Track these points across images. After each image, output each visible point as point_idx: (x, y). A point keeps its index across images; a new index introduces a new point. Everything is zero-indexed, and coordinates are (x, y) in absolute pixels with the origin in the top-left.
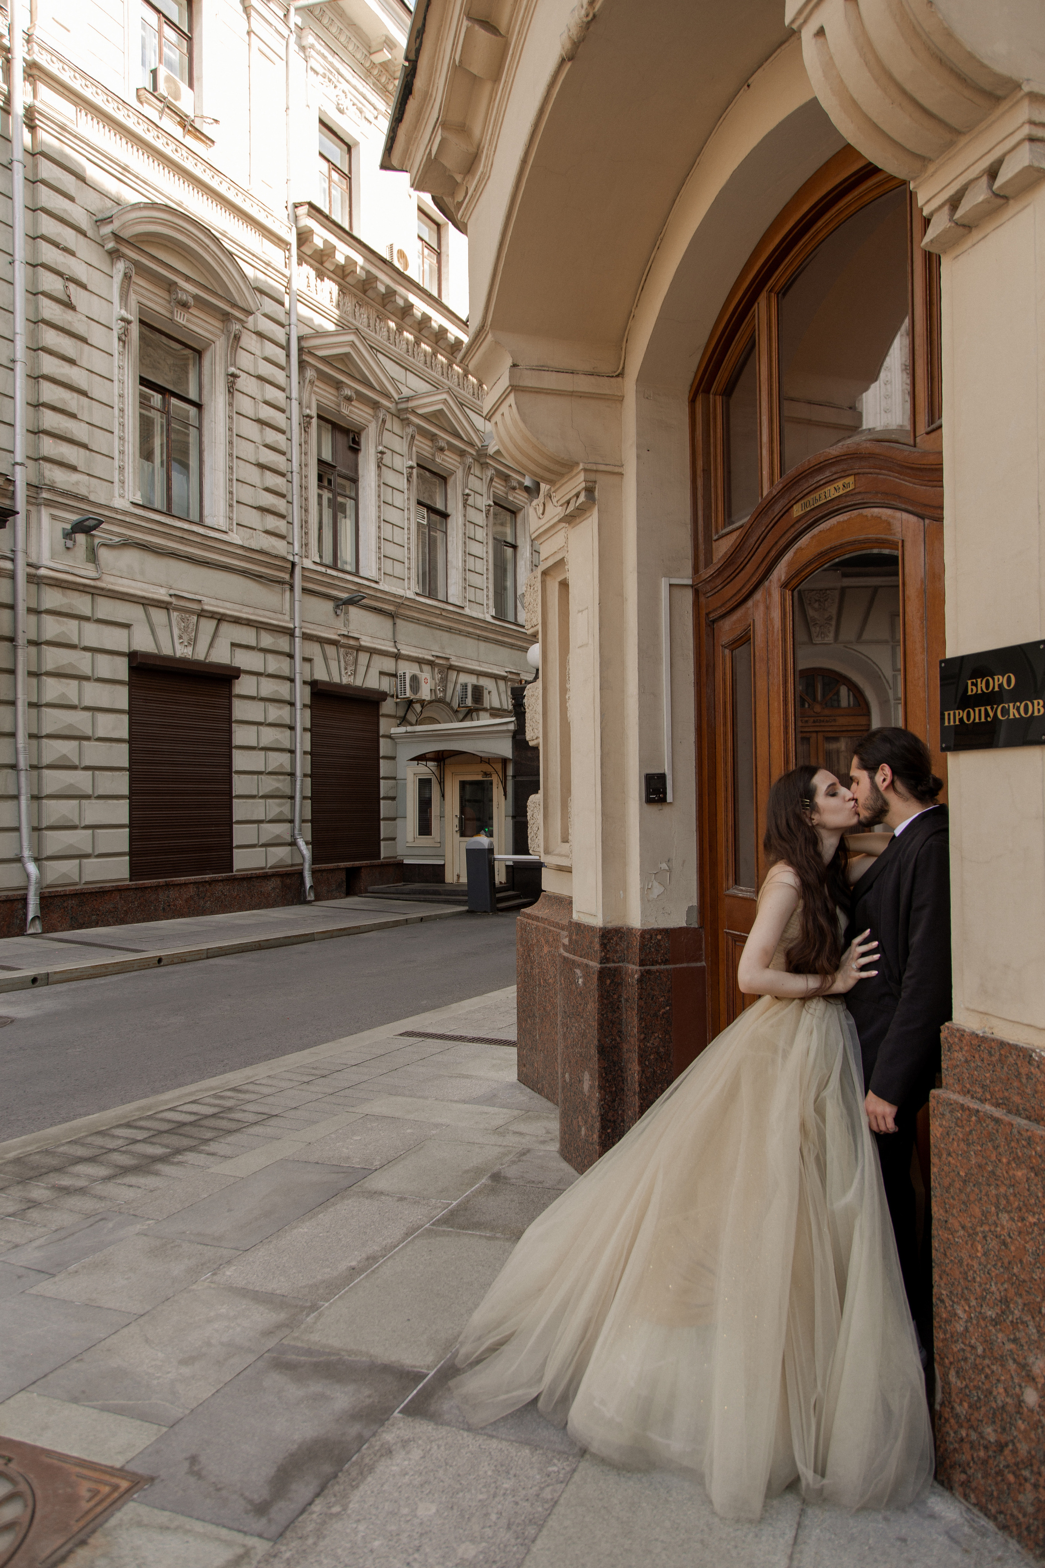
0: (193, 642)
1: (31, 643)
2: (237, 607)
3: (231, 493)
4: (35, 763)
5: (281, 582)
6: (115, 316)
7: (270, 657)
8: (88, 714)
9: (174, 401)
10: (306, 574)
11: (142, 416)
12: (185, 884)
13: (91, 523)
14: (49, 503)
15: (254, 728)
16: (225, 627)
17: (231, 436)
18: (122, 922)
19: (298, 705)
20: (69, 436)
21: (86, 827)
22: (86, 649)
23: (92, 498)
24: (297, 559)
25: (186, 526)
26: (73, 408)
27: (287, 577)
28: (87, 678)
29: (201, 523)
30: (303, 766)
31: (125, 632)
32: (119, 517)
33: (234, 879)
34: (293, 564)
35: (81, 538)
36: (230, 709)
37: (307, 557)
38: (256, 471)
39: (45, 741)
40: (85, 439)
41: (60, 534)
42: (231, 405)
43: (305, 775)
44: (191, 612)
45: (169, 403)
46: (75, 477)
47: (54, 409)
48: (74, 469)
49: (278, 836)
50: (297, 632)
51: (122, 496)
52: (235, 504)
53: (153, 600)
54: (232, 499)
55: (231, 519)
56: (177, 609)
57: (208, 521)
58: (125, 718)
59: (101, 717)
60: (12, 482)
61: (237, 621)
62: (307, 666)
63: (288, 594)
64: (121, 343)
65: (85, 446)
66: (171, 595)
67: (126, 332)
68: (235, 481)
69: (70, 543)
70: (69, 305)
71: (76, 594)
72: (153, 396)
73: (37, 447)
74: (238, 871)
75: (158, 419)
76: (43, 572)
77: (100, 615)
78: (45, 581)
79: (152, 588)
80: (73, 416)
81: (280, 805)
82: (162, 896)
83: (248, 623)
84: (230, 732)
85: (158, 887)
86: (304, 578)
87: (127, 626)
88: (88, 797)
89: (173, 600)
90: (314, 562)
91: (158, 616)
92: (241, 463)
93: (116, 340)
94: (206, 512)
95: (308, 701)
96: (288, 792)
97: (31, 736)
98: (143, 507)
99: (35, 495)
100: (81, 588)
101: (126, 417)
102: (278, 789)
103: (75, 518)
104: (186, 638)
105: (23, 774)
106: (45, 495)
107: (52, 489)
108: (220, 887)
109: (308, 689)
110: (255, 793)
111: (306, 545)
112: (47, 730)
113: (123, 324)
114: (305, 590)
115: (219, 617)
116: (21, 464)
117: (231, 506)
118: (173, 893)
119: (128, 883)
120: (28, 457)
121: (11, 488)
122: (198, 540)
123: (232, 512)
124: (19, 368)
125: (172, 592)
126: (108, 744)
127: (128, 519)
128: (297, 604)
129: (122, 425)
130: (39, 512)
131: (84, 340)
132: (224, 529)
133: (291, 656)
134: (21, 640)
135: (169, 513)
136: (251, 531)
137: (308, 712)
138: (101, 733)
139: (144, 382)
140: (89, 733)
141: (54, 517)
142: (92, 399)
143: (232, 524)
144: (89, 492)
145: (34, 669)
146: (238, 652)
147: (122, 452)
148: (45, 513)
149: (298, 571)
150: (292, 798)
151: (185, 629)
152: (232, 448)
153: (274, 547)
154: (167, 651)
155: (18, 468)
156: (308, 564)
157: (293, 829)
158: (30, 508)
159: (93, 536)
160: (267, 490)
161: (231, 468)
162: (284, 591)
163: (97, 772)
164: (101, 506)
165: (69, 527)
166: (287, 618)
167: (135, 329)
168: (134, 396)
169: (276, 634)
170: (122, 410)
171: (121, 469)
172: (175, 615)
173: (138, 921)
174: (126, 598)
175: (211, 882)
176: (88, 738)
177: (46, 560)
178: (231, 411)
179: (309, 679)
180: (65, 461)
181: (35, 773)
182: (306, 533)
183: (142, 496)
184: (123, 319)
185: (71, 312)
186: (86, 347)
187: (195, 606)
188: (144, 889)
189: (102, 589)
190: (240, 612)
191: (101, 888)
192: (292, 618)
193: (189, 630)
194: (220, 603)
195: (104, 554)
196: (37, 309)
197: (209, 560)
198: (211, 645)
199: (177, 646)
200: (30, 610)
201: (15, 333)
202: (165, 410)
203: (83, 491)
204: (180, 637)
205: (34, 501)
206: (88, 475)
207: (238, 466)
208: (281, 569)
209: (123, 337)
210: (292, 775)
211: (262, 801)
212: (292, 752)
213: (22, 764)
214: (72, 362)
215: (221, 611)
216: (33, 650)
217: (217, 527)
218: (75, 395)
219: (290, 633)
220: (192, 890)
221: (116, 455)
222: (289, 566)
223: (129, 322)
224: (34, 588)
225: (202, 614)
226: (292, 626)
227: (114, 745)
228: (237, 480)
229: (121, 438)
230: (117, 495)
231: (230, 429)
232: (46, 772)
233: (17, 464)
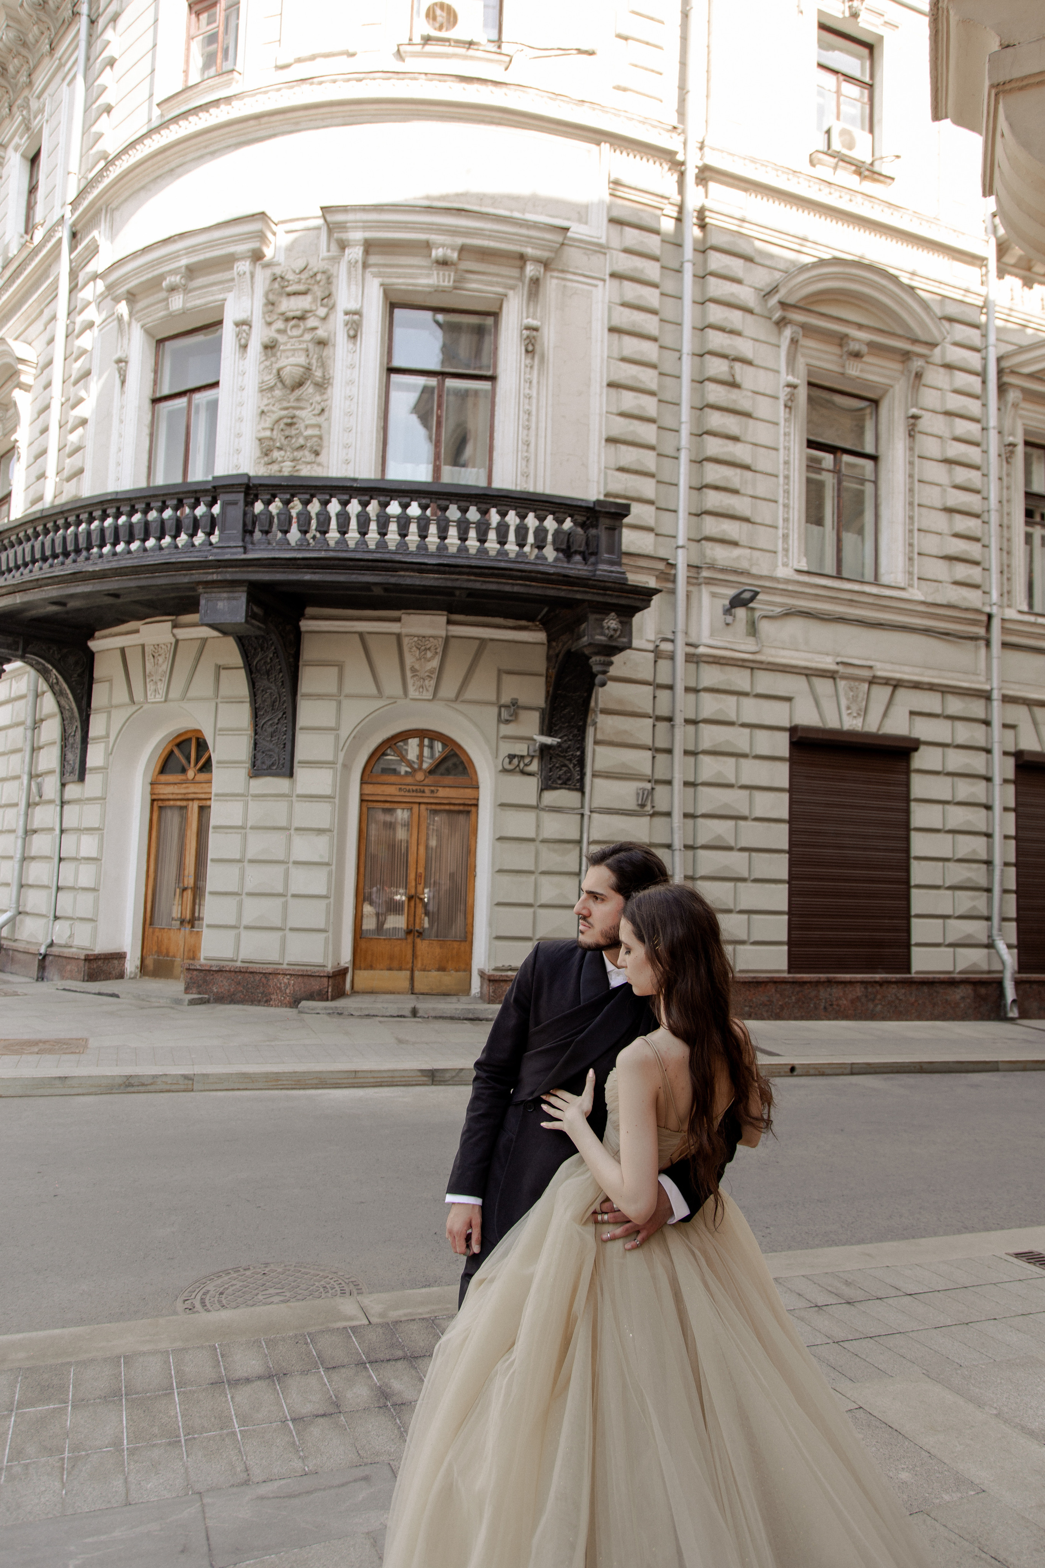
0: (865, 712)
1: (687, 721)
2: (917, 670)
3: (911, 545)
4: (690, 843)
5: (974, 638)
6: (782, 383)
7: (959, 725)
8: (745, 793)
9: (846, 458)
10: (1008, 625)
11: (809, 481)
12: (851, 983)
13: (747, 595)
14: (710, 581)
15: (940, 807)
16: (902, 694)
17: (912, 483)
18: (778, 1017)
19: (997, 780)
20: (731, 512)
21: (741, 912)
22: (744, 725)
23: (754, 571)
24: (995, 610)
25: (856, 587)
26: (736, 483)
27: (982, 631)
28: (745, 756)
29: (876, 582)
30: (1004, 852)
31: (785, 705)
32: (781, 586)
33: (911, 982)
34: (990, 616)
35: (741, 612)
36: (907, 785)
37: (1009, 606)
38: (943, 517)
39: (700, 821)
40: (747, 513)
41: (720, 611)
42: (911, 449)
43: (1006, 864)
44: (862, 680)
45: (841, 461)
46: (736, 552)
47: (716, 488)
48: (735, 544)
49: (969, 936)
50: (996, 695)
51: (785, 565)
52: (916, 556)
53: (816, 670)
54: (912, 552)
55: (911, 573)
56: (844, 678)
57: (885, 579)
58: (786, 796)
59: (758, 795)
60: (673, 566)
61: (917, 686)
62: (1010, 733)
63: (983, 650)
64: (787, 410)
65: (747, 520)
66: (838, 663)
67: (792, 398)
68: (916, 533)
69: (729, 619)
70: (733, 385)
71: (735, 670)
72: (824, 458)
73: (699, 528)
74: (917, 973)
75: (829, 479)
76: (702, 650)
77: (760, 690)
78: (704, 659)
79: (817, 657)
80: (736, 492)
81: (973, 899)
82: (823, 993)
83: (932, 687)
84: (907, 812)
85: (818, 983)
86: (1004, 630)
87: (789, 699)
88: (744, 880)
89: (841, 668)
90: (1020, 612)
91: (823, 686)
92: (924, 511)
93: (782, 407)
94: (883, 569)
95: (1011, 775)
96: (984, 883)
97: (686, 816)
98: (808, 573)
99: (696, 576)
100: (740, 663)
101: (791, 483)
102: (969, 879)
103: (731, 592)
104: (854, 708)
105: (677, 853)
106: (705, 574)
107: (712, 567)
108: (893, 990)
109: (1011, 762)
110: (939, 882)
111: (1009, 592)
112: (702, 809)
113: (788, 390)
114: (1005, 645)
115: (894, 683)
116: (682, 547)
117: (911, 559)
118: (837, 991)
119: (786, 975)
120: (689, 539)
121: (673, 572)
122: (870, 600)
123: (912, 565)
124: (684, 456)
125: (839, 659)
126: (766, 824)
127: (790, 588)
128: (995, 662)
129: (787, 492)
130: (700, 591)
131: (748, 415)
132: (902, 585)
133: (987, 723)
134: (679, 720)
135: (839, 577)
136: (936, 584)
137: (1011, 789)
138: (758, 813)
139: (811, 444)
140: (746, 812)
141: (714, 595)
142: (755, 471)
143: (912, 579)
144: (751, 566)
145: (691, 748)
146: (919, 721)
147: (786, 520)
148: (705, 593)
149: (996, 624)
150: (989, 890)
151: (855, 698)
152: (912, 496)
153: (965, 599)
154: (832, 723)
155: (680, 551)
156: (1011, 614)
157: (990, 929)
158: (691, 588)
159: (753, 609)
160: (956, 535)
161: (911, 518)
162: (977, 648)
163: (754, 854)
164: (761, 577)
165: (727, 602)
166: (982, 678)
167: (802, 393)
168: (800, 460)
169: (968, 699)
170: (787, 477)
171: (786, 537)
172: (842, 684)
173: (796, 1019)
174: (788, 669)
175: (882, 983)
176: (745, 818)
177: (706, 639)
178: (912, 456)
179: (1012, 749)
180: (727, 538)
181: (690, 853)
182: (1009, 579)
183: (808, 563)
184: (789, 385)
185: (736, 391)
186: (751, 421)
187: (866, 673)
188: (802, 983)
189: (761, 662)
190: (922, 675)
191: (754, 978)
192: (989, 679)
193: (860, 699)
194: (897, 667)
195: (765, 626)
196: (703, 396)
197: (882, 622)
198: (885, 714)
199: (845, 718)
200: (687, 689)
201: (680, 423)
202: (836, 471)
203: (744, 565)
204: (848, 708)
205: (695, 581)
206: (751, 548)
207: (920, 515)
208: (974, 622)
209: (789, 404)
210: (989, 863)
211: (949, 892)
212: (989, 835)
213: (677, 844)
214: (735, 439)
215: (898, 676)
216: (691, 728)
217: (893, 584)
218: (738, 471)
219: (986, 696)
220: (859, 991)
221: (780, 523)
222: (984, 618)
223: (795, 387)
224: (693, 666)
225: (873, 681)
226: (988, 687)
227: (773, 825)
228: (919, 530)
229: (786, 506)
230: (780, 564)
231: (911, 476)
232: (701, 853)
233: (678, 547)
